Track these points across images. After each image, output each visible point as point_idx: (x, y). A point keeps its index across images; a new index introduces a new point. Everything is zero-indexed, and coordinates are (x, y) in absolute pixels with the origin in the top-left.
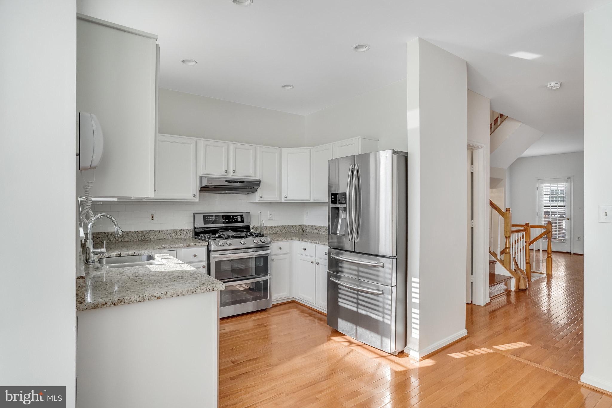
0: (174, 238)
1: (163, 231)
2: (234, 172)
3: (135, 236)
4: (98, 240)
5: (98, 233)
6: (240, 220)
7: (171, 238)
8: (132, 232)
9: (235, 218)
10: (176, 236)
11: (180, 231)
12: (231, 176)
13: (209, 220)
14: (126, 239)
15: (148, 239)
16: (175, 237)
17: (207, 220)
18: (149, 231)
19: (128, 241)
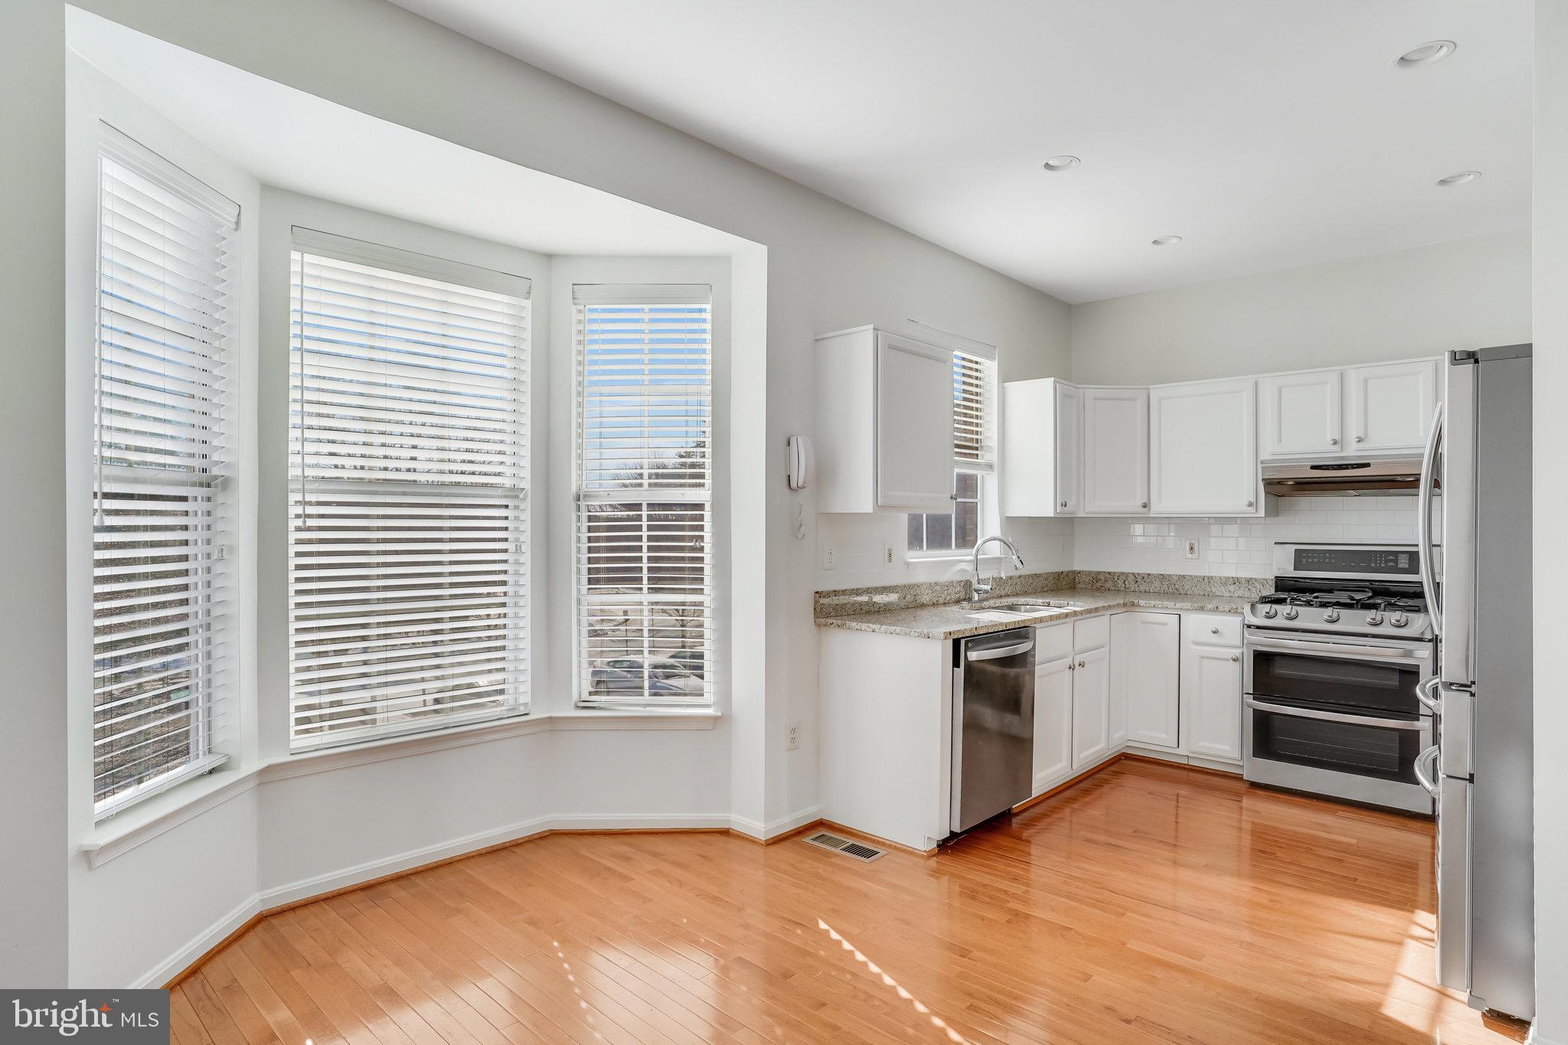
0: (1234, 595)
1: (1210, 578)
2: (1360, 440)
3: (1157, 583)
4: (1099, 584)
5: (1099, 573)
6: (1407, 566)
7: (1228, 594)
8: (1153, 575)
9: (1391, 561)
10: (1240, 593)
11: (1248, 581)
12: (1352, 451)
13: (1310, 560)
14: (1142, 588)
15: (1182, 591)
16: (1237, 595)
17: (1304, 560)
18: (1184, 577)
19: (1146, 592)
